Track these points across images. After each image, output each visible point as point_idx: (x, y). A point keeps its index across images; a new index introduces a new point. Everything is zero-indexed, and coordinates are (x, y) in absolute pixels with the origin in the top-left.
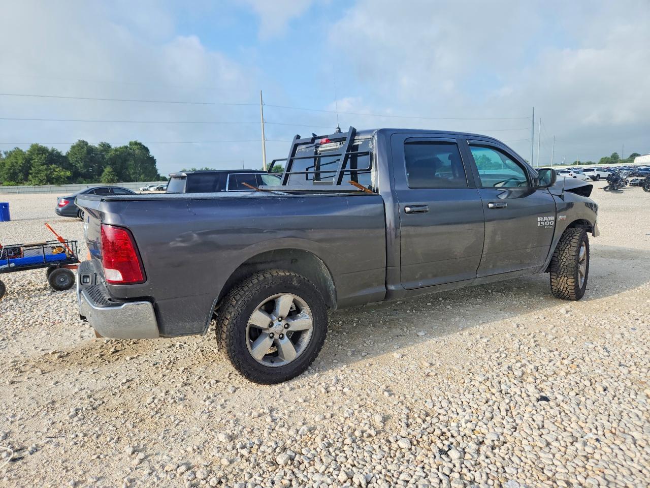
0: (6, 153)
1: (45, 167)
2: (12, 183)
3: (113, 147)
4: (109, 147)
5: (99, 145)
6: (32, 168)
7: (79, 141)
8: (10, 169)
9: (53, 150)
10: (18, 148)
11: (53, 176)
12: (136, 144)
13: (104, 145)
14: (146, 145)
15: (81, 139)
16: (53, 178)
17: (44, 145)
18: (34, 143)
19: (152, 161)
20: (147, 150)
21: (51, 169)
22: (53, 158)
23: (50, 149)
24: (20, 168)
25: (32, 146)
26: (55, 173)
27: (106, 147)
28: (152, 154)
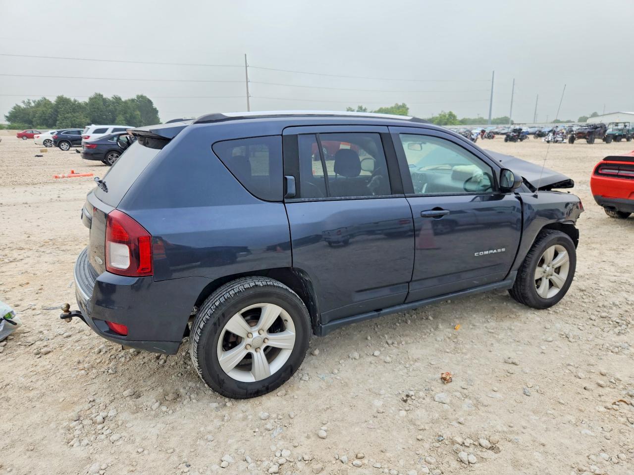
0: (34, 102)
1: (70, 115)
2: (45, 127)
3: (123, 100)
4: (120, 99)
5: (113, 98)
6: (59, 115)
7: (96, 94)
8: (41, 117)
9: (75, 101)
10: (45, 99)
11: (77, 123)
12: (142, 97)
13: (116, 98)
14: (150, 99)
15: (98, 92)
16: (76, 124)
17: (68, 97)
18: (60, 95)
19: (155, 111)
20: (150, 102)
21: (74, 117)
22: (75, 107)
23: (72, 99)
24: (50, 115)
25: (59, 97)
26: (78, 120)
27: (117, 99)
28: (155, 105)
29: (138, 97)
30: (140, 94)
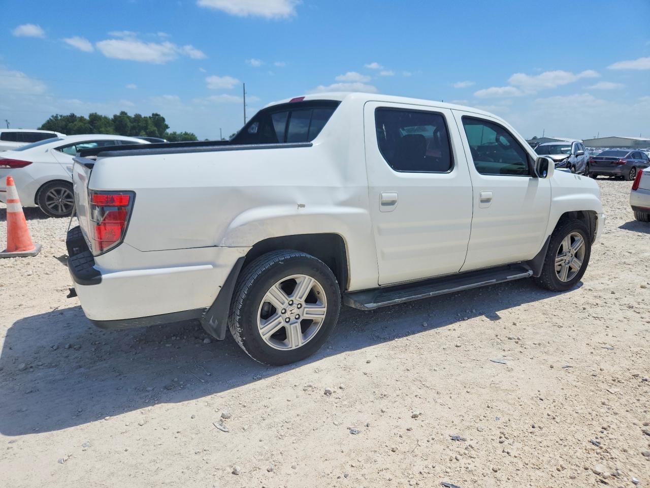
29: (153, 114)
30: (155, 113)
